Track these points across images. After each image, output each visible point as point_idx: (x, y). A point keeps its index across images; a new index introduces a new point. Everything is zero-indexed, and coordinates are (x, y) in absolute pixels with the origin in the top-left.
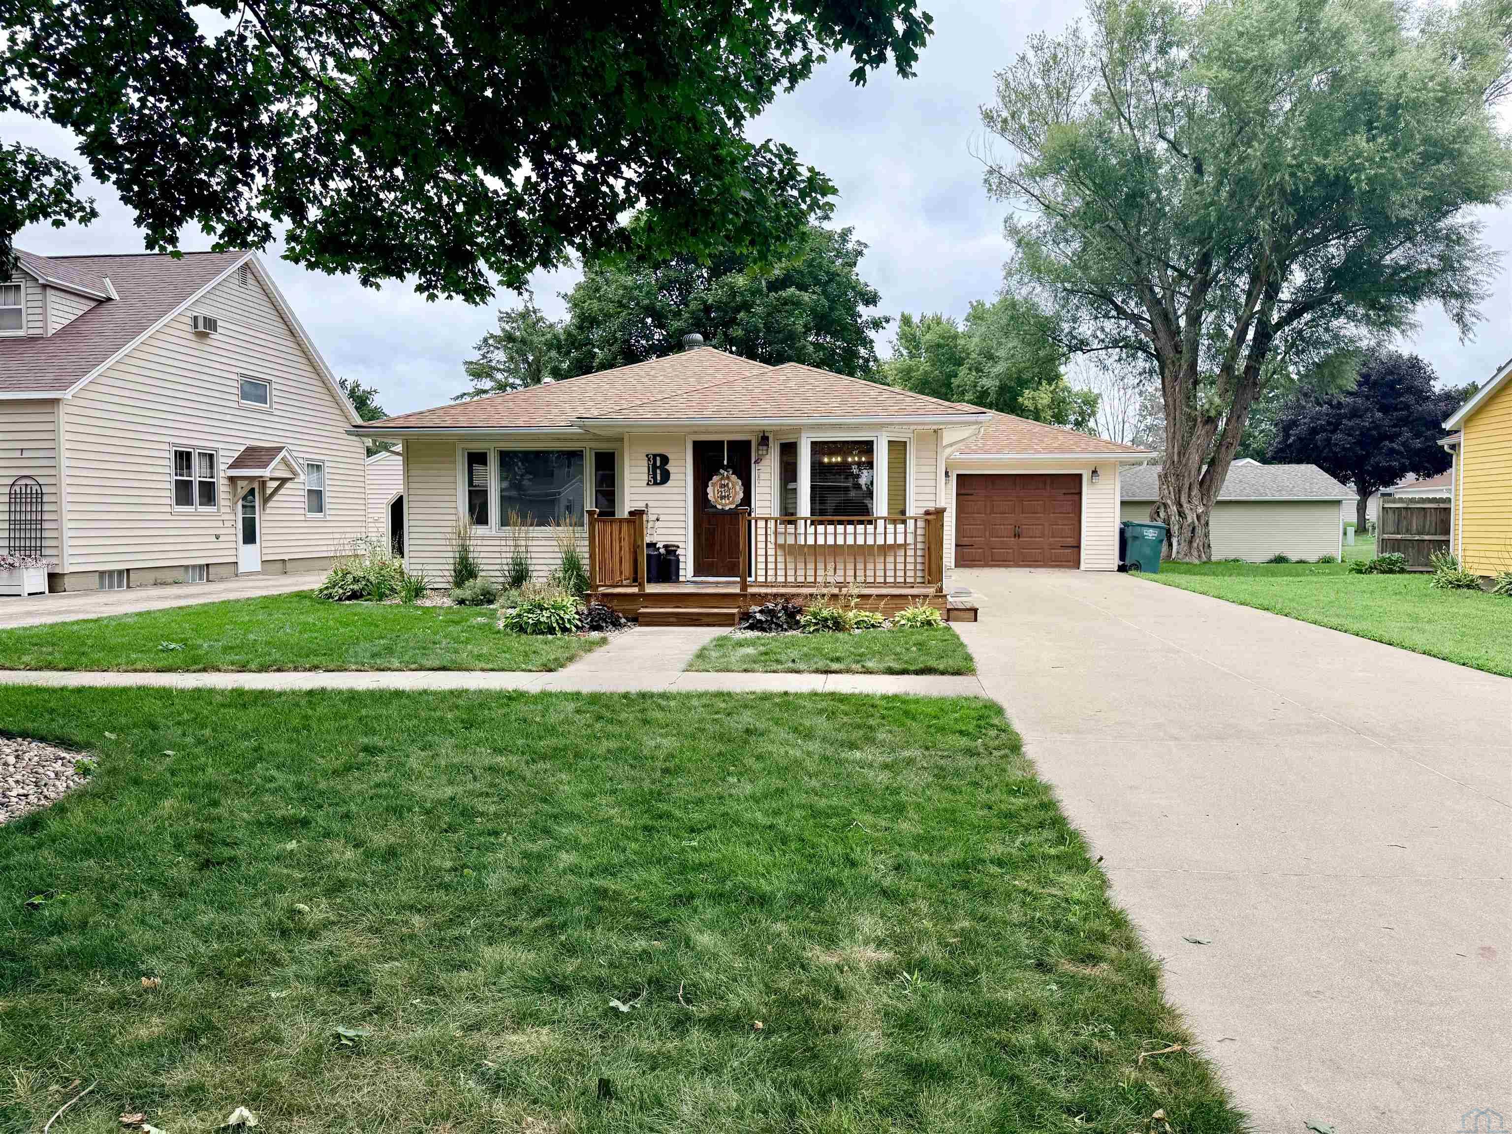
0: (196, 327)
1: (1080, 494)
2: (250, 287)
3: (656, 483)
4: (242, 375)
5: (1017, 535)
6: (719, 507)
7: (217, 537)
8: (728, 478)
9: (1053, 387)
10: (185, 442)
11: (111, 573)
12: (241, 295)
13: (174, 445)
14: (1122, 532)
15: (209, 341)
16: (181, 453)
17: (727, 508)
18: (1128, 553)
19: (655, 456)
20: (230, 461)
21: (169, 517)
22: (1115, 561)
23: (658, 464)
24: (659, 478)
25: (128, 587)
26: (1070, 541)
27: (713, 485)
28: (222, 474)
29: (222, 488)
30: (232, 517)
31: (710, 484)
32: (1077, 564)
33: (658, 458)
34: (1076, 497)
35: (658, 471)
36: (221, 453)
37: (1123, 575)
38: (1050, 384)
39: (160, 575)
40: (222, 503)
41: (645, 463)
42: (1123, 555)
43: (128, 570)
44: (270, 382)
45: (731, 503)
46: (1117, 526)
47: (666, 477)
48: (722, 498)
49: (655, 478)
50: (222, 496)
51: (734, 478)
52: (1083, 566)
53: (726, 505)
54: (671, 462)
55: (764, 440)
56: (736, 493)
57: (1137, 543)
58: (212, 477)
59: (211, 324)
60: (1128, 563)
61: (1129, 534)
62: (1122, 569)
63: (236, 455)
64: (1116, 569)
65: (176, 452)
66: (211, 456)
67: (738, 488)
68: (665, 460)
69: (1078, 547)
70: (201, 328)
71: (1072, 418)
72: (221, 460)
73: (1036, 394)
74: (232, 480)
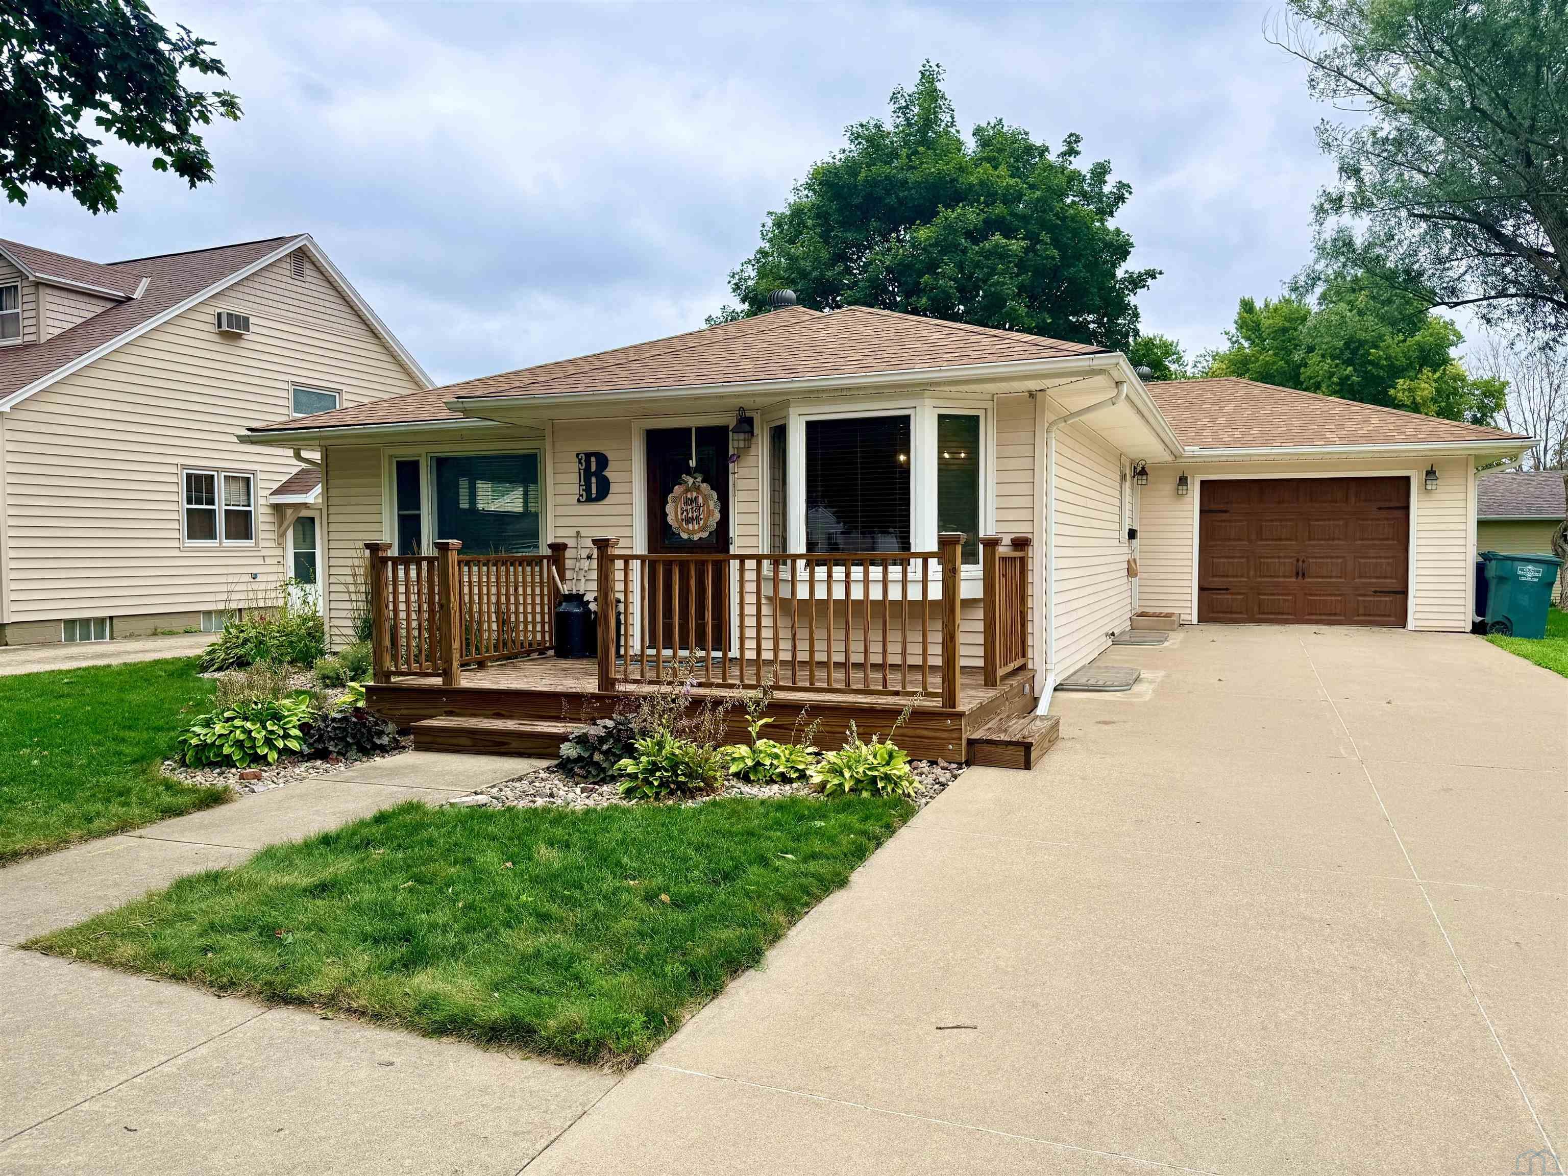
0: (220, 326)
1: (1407, 508)
2: (309, 279)
3: (590, 500)
4: (294, 383)
5: (1300, 574)
6: (685, 536)
7: (254, 576)
8: (698, 489)
9: (1438, 375)
10: (202, 462)
11: (86, 622)
12: (294, 288)
13: (184, 467)
14: (1480, 569)
15: (243, 344)
16: (198, 477)
17: (696, 537)
18: (1491, 603)
19: (588, 455)
20: (275, 486)
21: (176, 553)
22: (1466, 615)
23: (593, 468)
24: (594, 491)
25: (112, 638)
26: (1392, 583)
27: (675, 500)
28: (262, 501)
29: (261, 519)
30: (278, 552)
31: (669, 499)
32: (1401, 620)
33: (593, 459)
34: (1400, 514)
35: (594, 480)
36: (260, 476)
37: (1478, 640)
38: (1434, 372)
39: (162, 624)
40: (262, 536)
41: (575, 466)
42: (1481, 606)
43: (111, 618)
44: (339, 392)
45: (702, 529)
46: (1471, 558)
47: (604, 490)
48: (689, 521)
49: (588, 490)
50: (262, 527)
51: (705, 486)
52: (1411, 624)
53: (694, 532)
54: (612, 466)
55: (746, 423)
56: (710, 513)
57: (1507, 587)
58: (249, 505)
59: (242, 322)
60: (1488, 619)
61: (1492, 570)
62: (1479, 629)
63: (285, 478)
64: (1469, 628)
65: (189, 476)
66: (248, 479)
67: (712, 504)
68: (603, 461)
69: (1405, 592)
70: (225, 328)
71: (1468, 415)
72: (261, 484)
73: (1414, 384)
74: (278, 509)
